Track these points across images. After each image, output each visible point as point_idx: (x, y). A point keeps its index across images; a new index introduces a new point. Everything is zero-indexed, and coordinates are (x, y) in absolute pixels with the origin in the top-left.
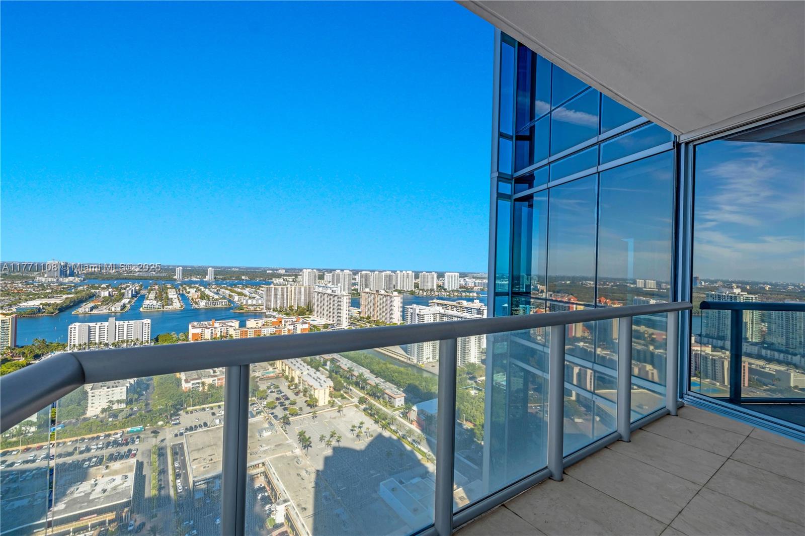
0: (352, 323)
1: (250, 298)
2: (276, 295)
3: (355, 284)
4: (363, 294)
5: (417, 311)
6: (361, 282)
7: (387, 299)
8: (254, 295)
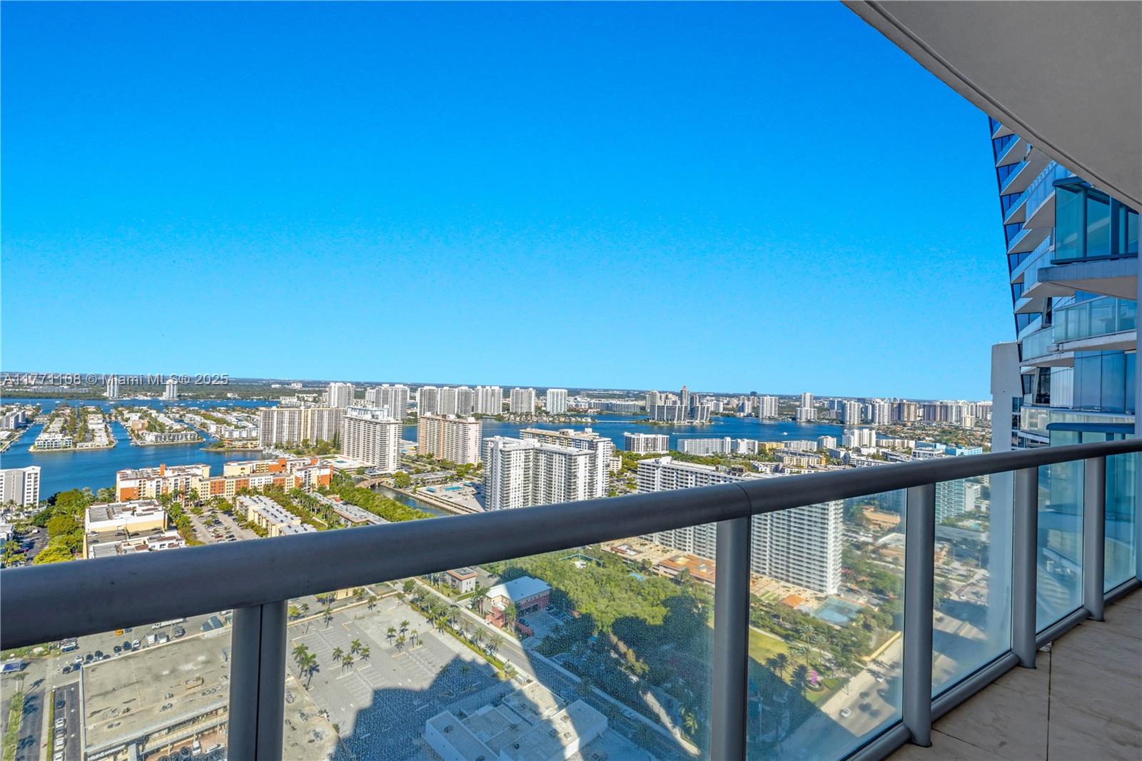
0: (403, 465)
1: (237, 427)
2: (280, 422)
3: (414, 405)
4: (422, 420)
5: (501, 446)
6: (421, 403)
7: (458, 427)
8: (244, 423)
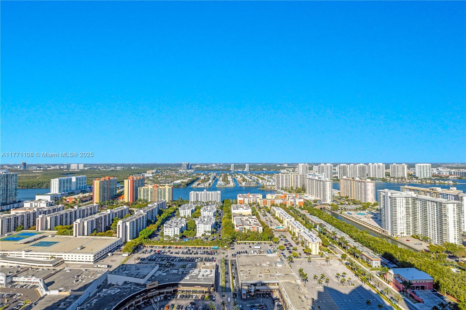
0: (334, 200)
1: (268, 181)
2: (283, 180)
3: (335, 173)
4: (342, 180)
5: (389, 195)
6: (339, 172)
7: (361, 184)
8: (270, 180)
